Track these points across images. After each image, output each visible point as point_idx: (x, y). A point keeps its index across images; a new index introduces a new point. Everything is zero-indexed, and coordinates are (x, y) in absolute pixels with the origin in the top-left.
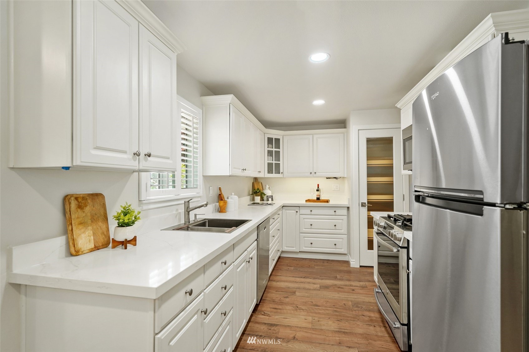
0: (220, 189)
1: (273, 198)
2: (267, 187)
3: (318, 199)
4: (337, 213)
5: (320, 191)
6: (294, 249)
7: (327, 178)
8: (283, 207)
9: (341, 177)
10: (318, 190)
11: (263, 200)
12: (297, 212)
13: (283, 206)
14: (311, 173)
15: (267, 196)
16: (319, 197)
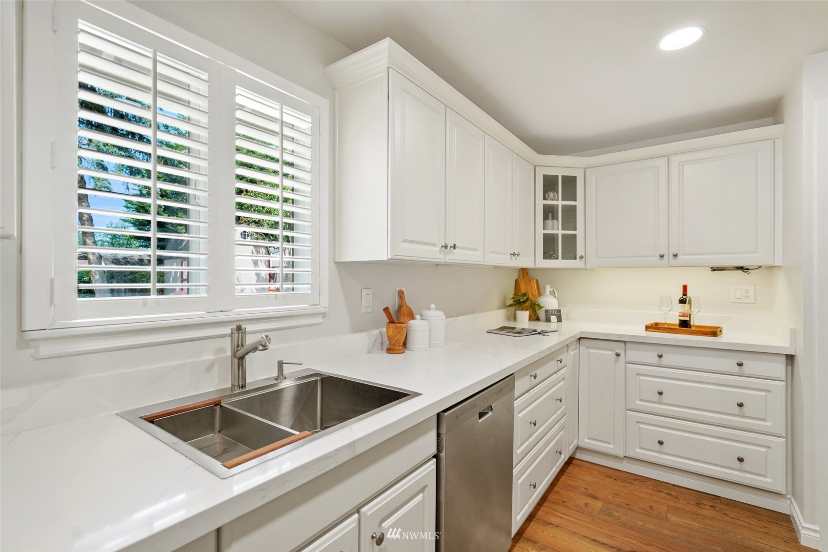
0: (401, 294)
1: (560, 315)
2: (548, 289)
3: (685, 324)
4: (746, 369)
5: (690, 303)
6: (609, 448)
7: (714, 270)
8: (581, 341)
9: (760, 264)
10: (682, 301)
11: (538, 319)
12: (618, 355)
13: (581, 338)
14: (662, 256)
15: (547, 311)
16: (687, 319)
